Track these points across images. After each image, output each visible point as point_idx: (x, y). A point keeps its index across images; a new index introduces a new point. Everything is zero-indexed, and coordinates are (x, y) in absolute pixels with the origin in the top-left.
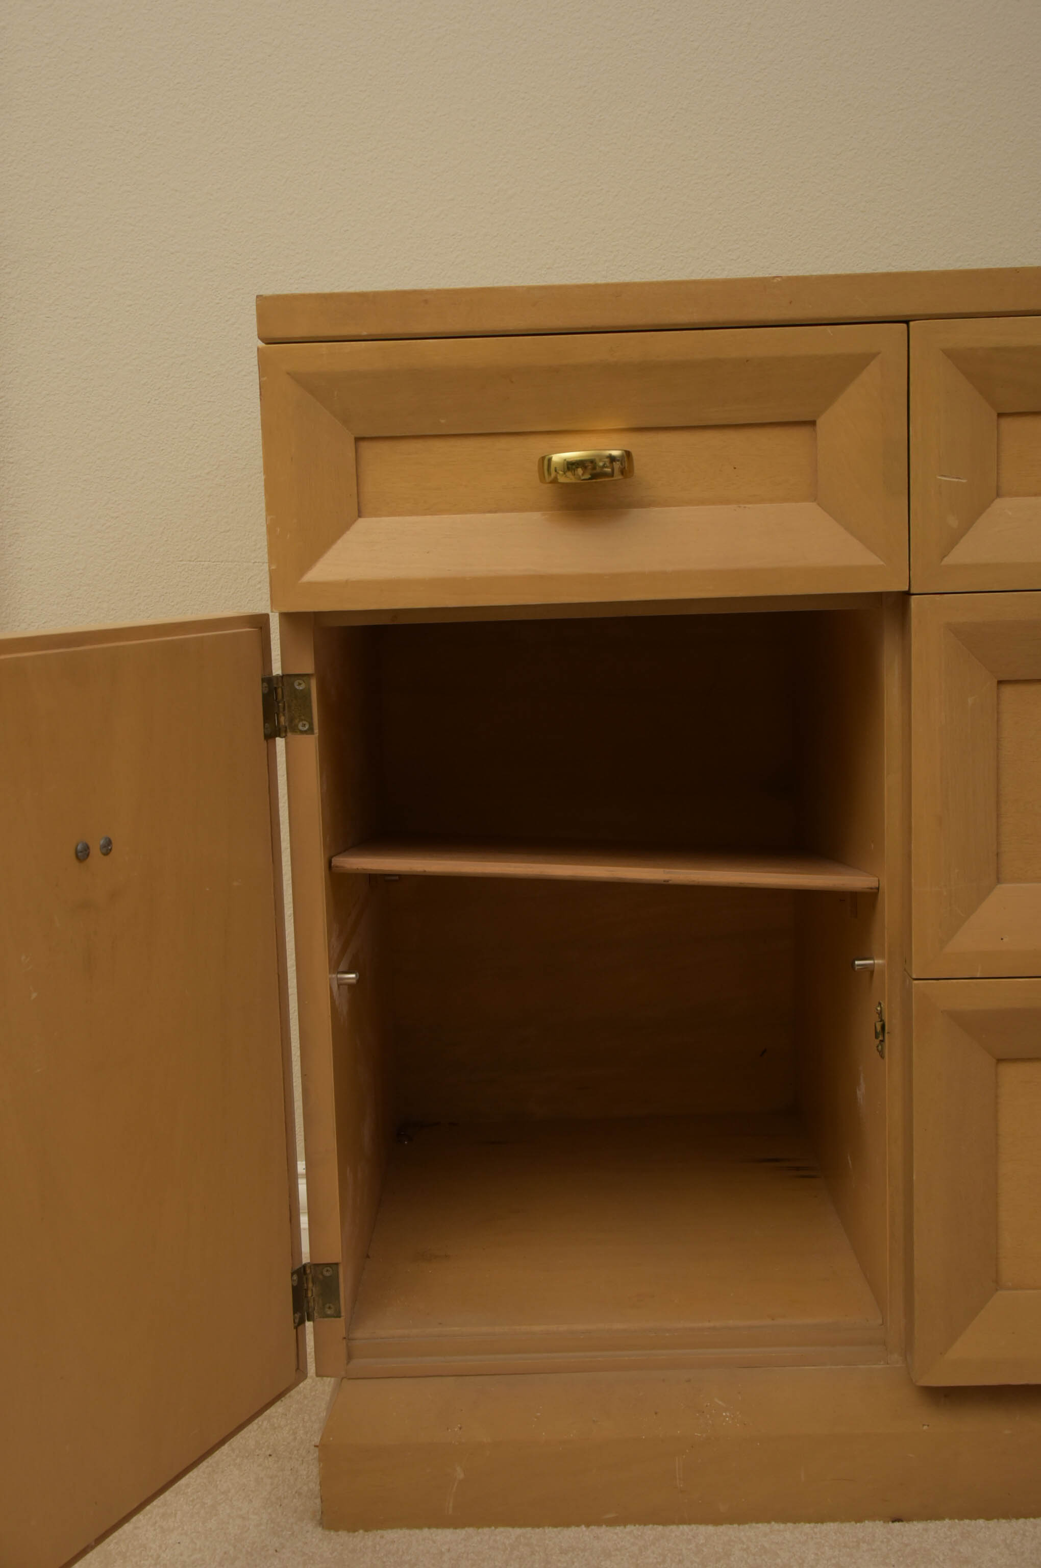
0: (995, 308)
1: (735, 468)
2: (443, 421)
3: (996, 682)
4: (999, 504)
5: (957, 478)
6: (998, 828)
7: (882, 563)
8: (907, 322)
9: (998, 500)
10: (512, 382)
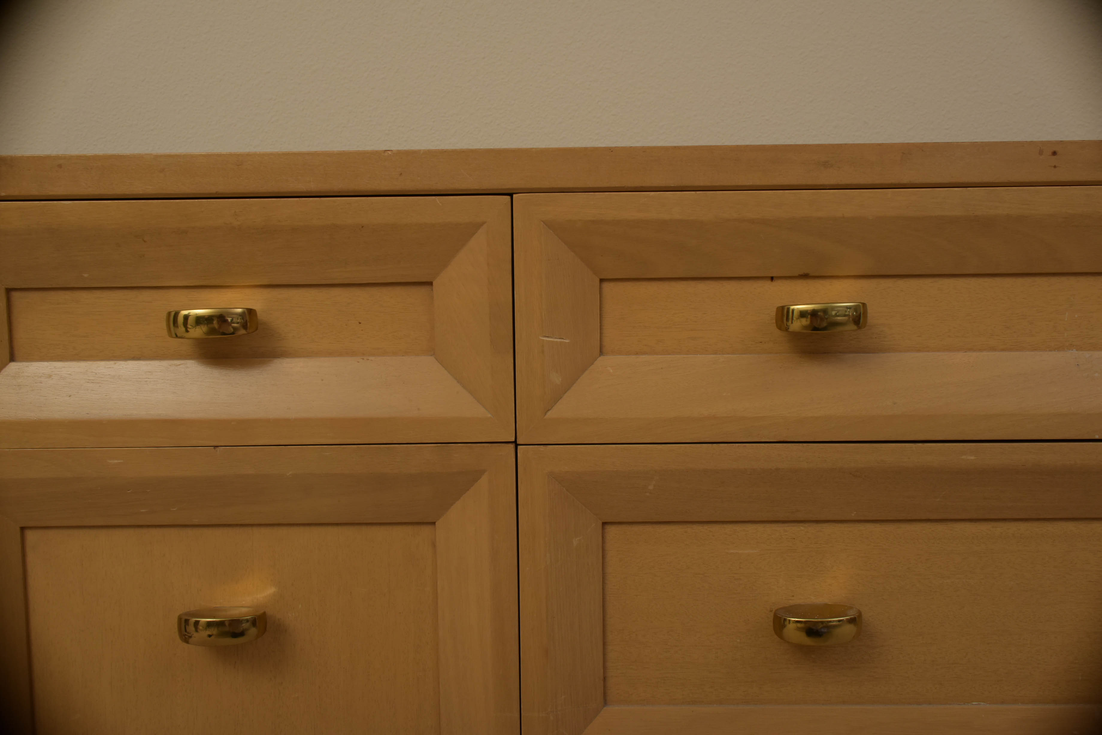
0: (591, 184)
1: (360, 323)
2: (86, 275)
3: (601, 523)
4: (601, 361)
5: (560, 338)
6: (604, 654)
7: (490, 415)
8: (511, 195)
9: (601, 358)
10: (145, 241)
